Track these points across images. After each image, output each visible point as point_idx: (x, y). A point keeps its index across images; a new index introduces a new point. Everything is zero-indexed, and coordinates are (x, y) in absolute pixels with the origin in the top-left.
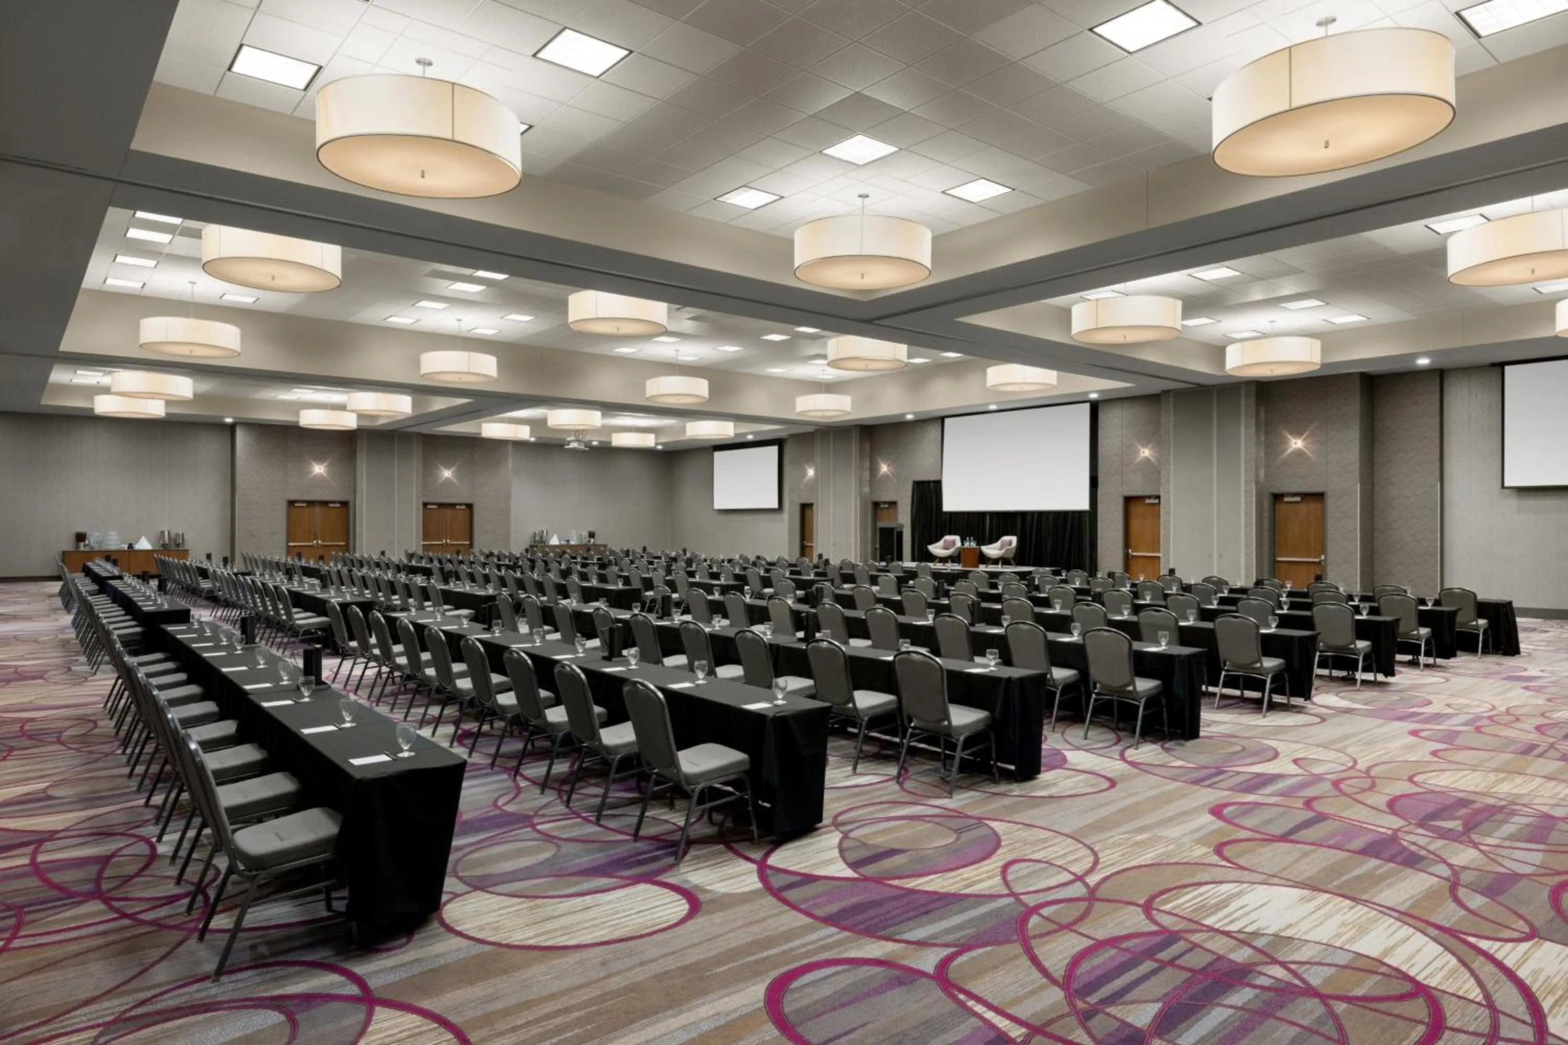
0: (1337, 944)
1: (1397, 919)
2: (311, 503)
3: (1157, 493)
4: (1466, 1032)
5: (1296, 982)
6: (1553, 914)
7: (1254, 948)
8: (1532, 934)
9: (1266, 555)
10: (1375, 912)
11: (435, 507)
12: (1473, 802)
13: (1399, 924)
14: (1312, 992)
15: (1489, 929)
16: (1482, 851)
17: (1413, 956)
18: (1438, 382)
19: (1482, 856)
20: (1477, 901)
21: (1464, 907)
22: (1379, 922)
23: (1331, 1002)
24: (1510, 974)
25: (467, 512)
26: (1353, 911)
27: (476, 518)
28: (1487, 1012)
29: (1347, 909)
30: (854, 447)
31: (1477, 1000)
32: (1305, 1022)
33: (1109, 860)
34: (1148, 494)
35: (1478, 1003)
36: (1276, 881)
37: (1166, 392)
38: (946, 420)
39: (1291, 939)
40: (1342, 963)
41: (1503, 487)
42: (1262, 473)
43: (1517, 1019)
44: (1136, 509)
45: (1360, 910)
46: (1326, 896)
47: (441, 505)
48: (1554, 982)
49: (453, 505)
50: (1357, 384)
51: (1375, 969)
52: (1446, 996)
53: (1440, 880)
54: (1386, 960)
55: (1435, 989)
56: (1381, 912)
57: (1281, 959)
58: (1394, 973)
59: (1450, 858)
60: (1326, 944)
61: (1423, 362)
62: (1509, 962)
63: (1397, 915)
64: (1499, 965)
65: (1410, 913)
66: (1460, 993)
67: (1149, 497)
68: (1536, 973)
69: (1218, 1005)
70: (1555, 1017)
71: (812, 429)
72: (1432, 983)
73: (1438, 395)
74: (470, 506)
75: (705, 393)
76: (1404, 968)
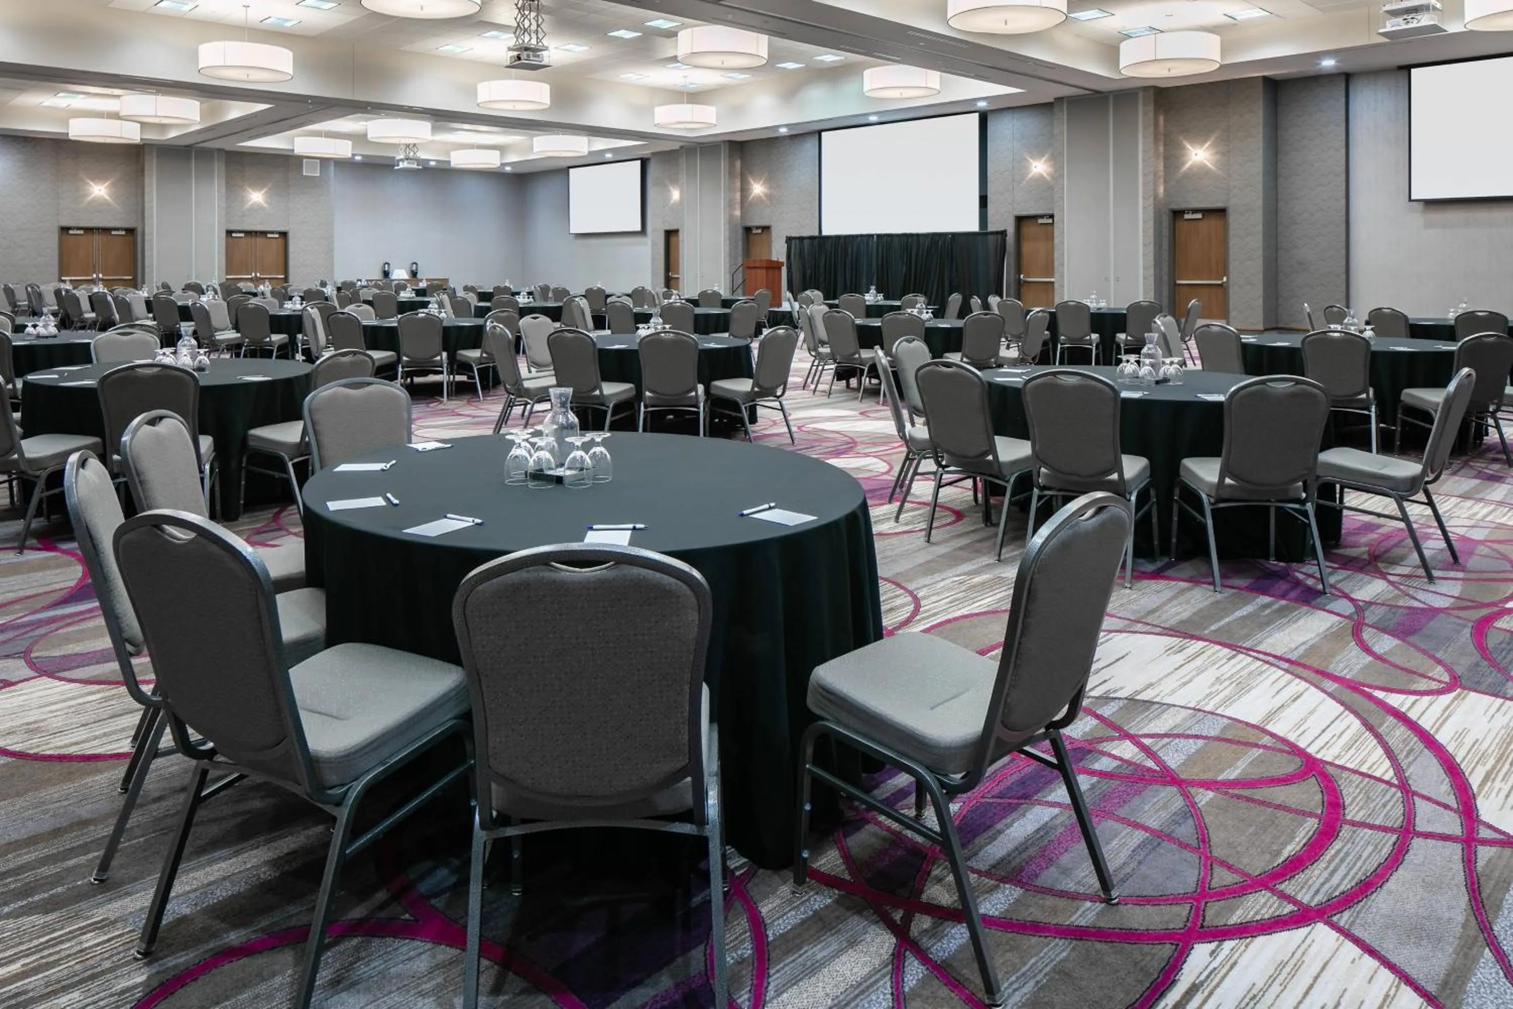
0: (1207, 708)
1: (1287, 671)
2: (88, 230)
3: (1050, 212)
4: (1372, 827)
5: (1150, 764)
6: (1476, 657)
7: (1098, 717)
8: (1455, 683)
9: (1165, 278)
10: (1260, 663)
11: (242, 235)
12: (1379, 526)
13: (1288, 677)
14: (1168, 777)
15: (1402, 680)
16: (1391, 583)
17: (1304, 720)
18: (1343, 85)
19: (1391, 588)
20: (1385, 644)
21: (1368, 650)
22: (1264, 676)
23: (1193, 790)
24: (1428, 740)
25: (281, 241)
26: (1233, 662)
27: (292, 248)
28: (1399, 794)
29: (1225, 661)
30: (723, 164)
31: (1386, 777)
32: (1154, 824)
33: (934, 608)
34: (1041, 212)
35: (1388, 783)
36: (1139, 627)
37: (1059, 100)
38: (823, 134)
39: (1150, 703)
40: (1212, 733)
41: (1410, 200)
42: (1161, 190)
43: (1438, 803)
44: (1029, 230)
45: (1241, 661)
46: (1201, 644)
47: (248, 233)
48: (1484, 747)
49: (264, 233)
50: (1260, 87)
51: (1252, 740)
52: (1345, 774)
53: (1342, 619)
54: (1269, 727)
55: (1331, 764)
56: (1267, 662)
57: (1132, 732)
58: (1280, 745)
59: (1352, 592)
60: (1194, 709)
61: (1328, 63)
62: (1426, 723)
63: (1286, 665)
64: (1412, 726)
65: (1302, 662)
66: (1364, 769)
67: (1042, 216)
68: (1460, 736)
69: (1040, 803)
70: (1487, 797)
71: (676, 146)
72: (1327, 755)
73: (1343, 100)
74: (284, 235)
75: (547, 100)
76: (1292, 738)
